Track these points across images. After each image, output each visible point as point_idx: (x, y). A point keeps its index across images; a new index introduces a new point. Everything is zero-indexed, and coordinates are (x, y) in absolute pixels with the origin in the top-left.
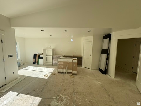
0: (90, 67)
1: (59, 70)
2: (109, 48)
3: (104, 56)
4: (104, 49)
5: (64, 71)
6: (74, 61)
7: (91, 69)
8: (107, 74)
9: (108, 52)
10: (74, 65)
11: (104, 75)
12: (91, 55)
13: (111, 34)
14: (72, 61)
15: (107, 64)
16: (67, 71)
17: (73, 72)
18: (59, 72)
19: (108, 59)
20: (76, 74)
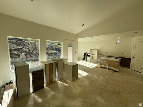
1: (102, 66)
7: (142, 73)
10: (116, 63)
14: (113, 60)
17: (114, 69)
20: (117, 71)
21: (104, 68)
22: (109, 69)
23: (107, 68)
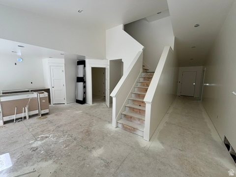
0: (65, 102)
1: (7, 119)
2: (85, 75)
3: (81, 84)
4: (79, 76)
5: (22, 115)
6: (42, 95)
7: (66, 104)
8: (86, 103)
9: (84, 80)
11: (83, 105)
12: (65, 85)
13: (85, 61)
14: (36, 96)
15: (85, 93)
16: (28, 114)
18: (5, 123)
19: (85, 87)
20: (47, 114)
21: (17, 119)
22: (30, 117)
23: (25, 118)
